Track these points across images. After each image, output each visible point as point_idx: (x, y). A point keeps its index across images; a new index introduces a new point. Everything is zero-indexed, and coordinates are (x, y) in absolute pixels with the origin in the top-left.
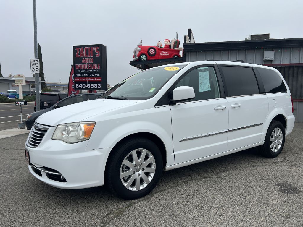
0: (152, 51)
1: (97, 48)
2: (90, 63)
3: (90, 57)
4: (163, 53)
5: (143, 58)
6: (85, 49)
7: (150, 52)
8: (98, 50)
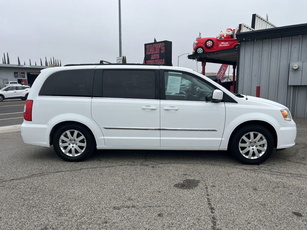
2: (157, 59)
3: (157, 54)
4: (222, 44)
5: (200, 51)
6: (153, 46)
7: (208, 45)
8: (163, 46)
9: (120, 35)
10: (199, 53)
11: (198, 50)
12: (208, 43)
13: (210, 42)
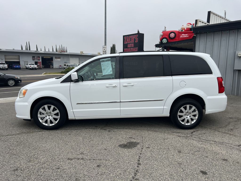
0: (172, 35)
1: (136, 36)
2: (132, 47)
3: (132, 43)
4: (183, 36)
5: (165, 41)
6: (130, 38)
7: (171, 36)
8: (137, 37)
9: (105, 29)
10: (164, 42)
11: (163, 41)
12: (171, 34)
13: (173, 34)
